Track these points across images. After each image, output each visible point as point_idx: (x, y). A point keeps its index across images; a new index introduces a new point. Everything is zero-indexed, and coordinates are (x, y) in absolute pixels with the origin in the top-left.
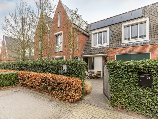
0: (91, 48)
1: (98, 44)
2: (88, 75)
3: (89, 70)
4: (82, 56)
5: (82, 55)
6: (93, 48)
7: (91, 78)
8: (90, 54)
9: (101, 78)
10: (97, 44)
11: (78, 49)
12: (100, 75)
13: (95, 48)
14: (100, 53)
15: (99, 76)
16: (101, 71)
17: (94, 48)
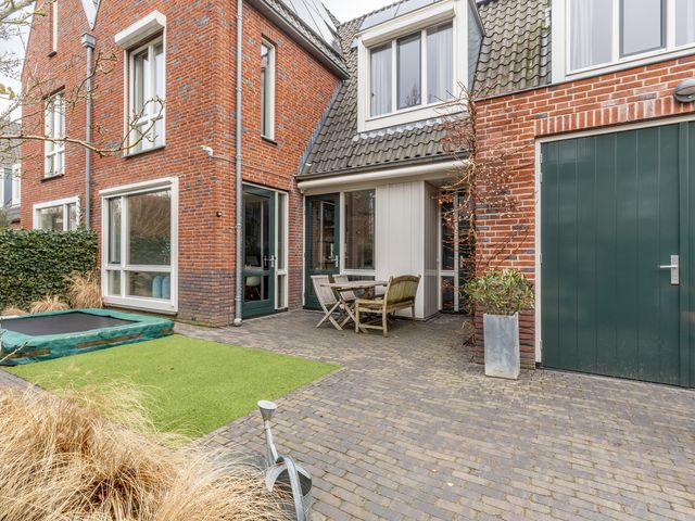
0: (356, 139)
1: (394, 111)
2: (329, 308)
3: (343, 272)
4: (300, 185)
5: (299, 181)
6: (364, 136)
7: (350, 326)
8: (349, 171)
9: (418, 321)
10: (390, 110)
11: (272, 138)
12: (409, 300)
13: (381, 134)
14: (408, 162)
15: (406, 312)
16: (416, 280)
17: (372, 135)
